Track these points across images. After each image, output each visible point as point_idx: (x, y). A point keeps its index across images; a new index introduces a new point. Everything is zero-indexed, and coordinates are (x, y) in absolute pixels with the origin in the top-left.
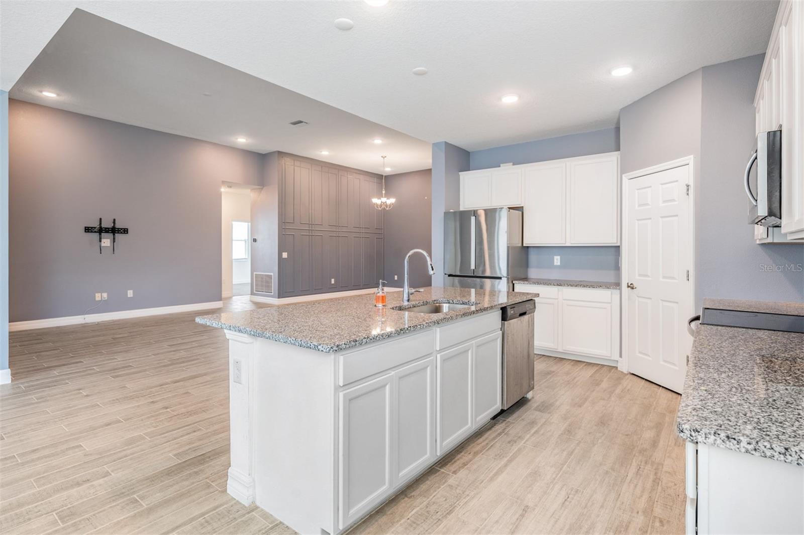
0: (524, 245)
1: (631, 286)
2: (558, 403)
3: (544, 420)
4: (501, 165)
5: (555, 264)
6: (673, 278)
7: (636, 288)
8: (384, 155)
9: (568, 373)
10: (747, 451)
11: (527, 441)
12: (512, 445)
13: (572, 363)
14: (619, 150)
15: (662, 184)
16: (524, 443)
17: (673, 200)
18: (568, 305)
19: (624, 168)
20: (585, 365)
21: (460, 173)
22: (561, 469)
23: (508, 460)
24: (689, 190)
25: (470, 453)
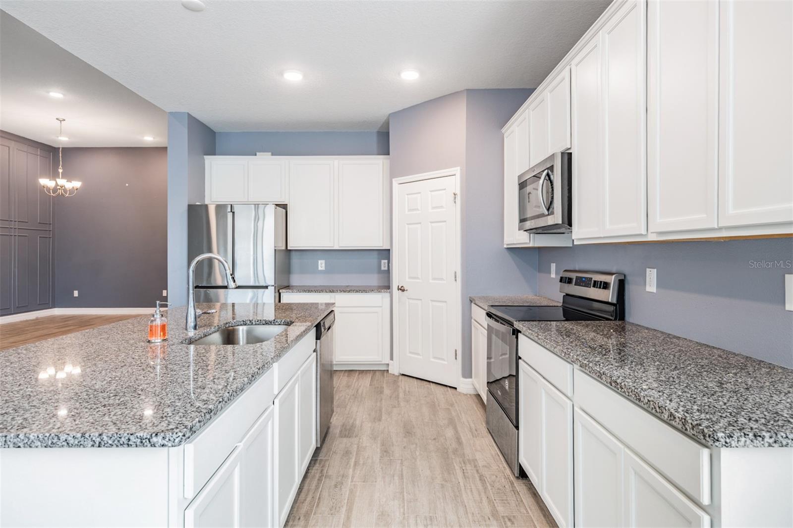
0: (289, 248)
1: (402, 289)
2: (358, 423)
3: (356, 446)
4: (258, 153)
5: (320, 268)
6: (442, 279)
7: (407, 290)
8: (61, 118)
9: (348, 387)
10: (770, 445)
11: (353, 477)
12: (341, 489)
13: (346, 374)
14: (389, 155)
15: (431, 191)
16: (352, 482)
17: (442, 207)
18: (340, 313)
19: (394, 172)
20: (359, 374)
21: (205, 157)
22: (403, 499)
23: (346, 510)
24: (456, 198)
25: (299, 519)
